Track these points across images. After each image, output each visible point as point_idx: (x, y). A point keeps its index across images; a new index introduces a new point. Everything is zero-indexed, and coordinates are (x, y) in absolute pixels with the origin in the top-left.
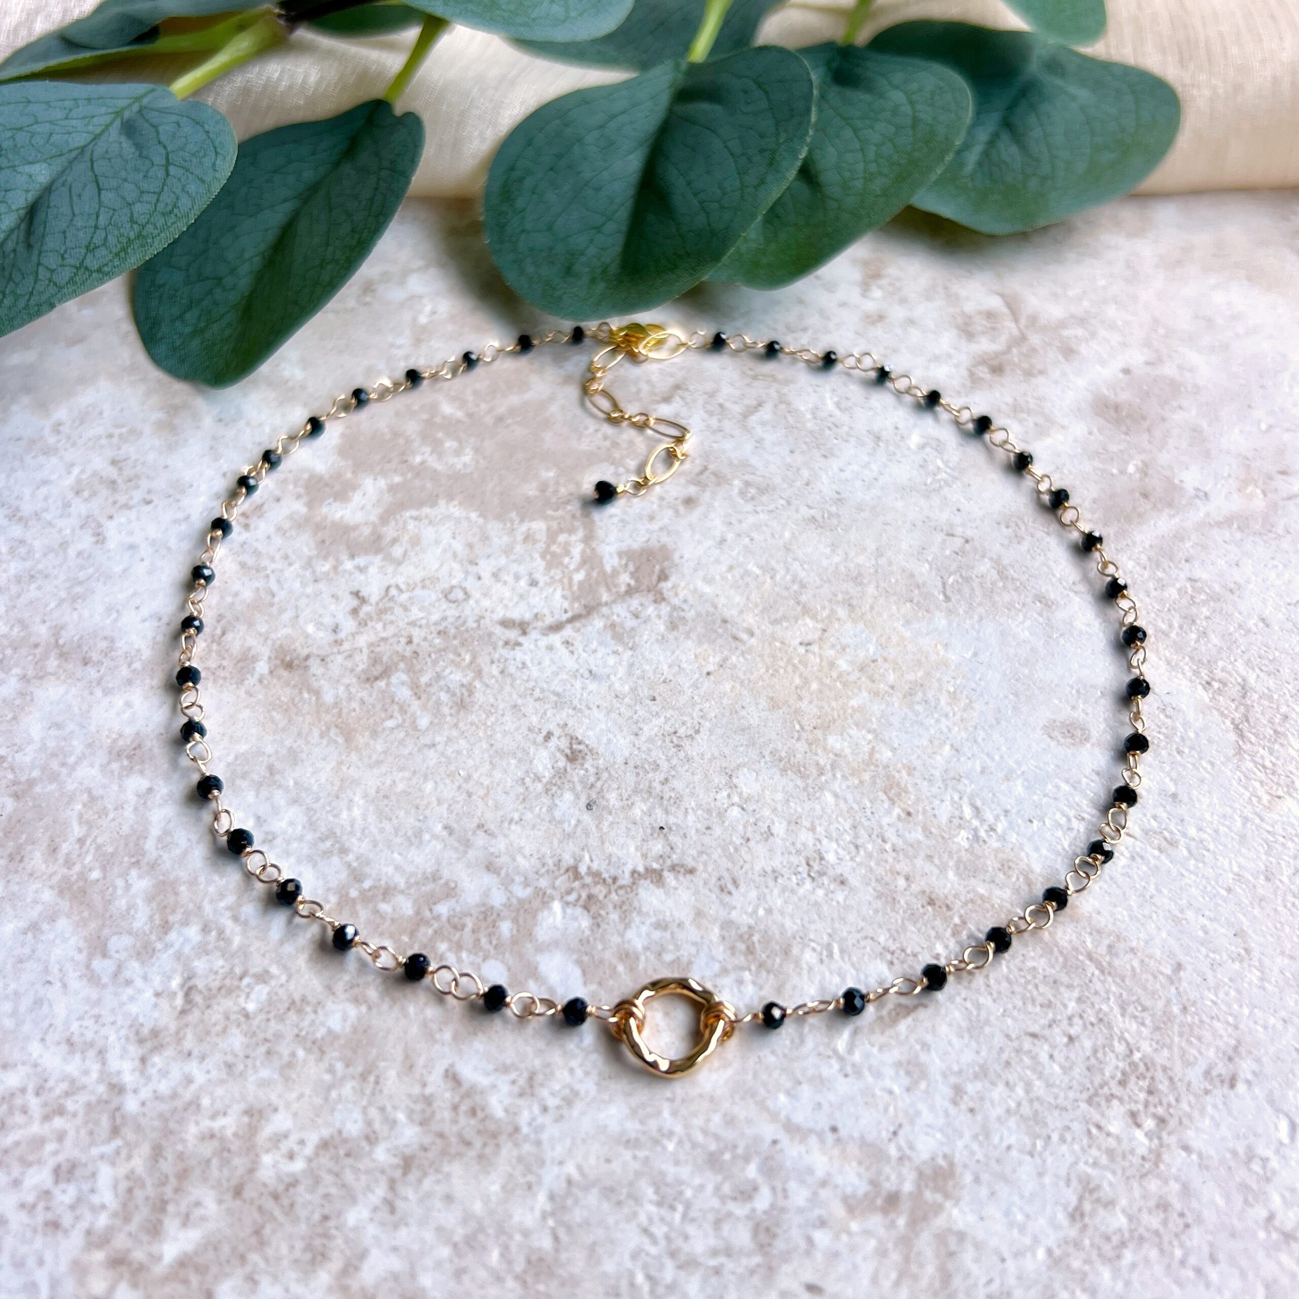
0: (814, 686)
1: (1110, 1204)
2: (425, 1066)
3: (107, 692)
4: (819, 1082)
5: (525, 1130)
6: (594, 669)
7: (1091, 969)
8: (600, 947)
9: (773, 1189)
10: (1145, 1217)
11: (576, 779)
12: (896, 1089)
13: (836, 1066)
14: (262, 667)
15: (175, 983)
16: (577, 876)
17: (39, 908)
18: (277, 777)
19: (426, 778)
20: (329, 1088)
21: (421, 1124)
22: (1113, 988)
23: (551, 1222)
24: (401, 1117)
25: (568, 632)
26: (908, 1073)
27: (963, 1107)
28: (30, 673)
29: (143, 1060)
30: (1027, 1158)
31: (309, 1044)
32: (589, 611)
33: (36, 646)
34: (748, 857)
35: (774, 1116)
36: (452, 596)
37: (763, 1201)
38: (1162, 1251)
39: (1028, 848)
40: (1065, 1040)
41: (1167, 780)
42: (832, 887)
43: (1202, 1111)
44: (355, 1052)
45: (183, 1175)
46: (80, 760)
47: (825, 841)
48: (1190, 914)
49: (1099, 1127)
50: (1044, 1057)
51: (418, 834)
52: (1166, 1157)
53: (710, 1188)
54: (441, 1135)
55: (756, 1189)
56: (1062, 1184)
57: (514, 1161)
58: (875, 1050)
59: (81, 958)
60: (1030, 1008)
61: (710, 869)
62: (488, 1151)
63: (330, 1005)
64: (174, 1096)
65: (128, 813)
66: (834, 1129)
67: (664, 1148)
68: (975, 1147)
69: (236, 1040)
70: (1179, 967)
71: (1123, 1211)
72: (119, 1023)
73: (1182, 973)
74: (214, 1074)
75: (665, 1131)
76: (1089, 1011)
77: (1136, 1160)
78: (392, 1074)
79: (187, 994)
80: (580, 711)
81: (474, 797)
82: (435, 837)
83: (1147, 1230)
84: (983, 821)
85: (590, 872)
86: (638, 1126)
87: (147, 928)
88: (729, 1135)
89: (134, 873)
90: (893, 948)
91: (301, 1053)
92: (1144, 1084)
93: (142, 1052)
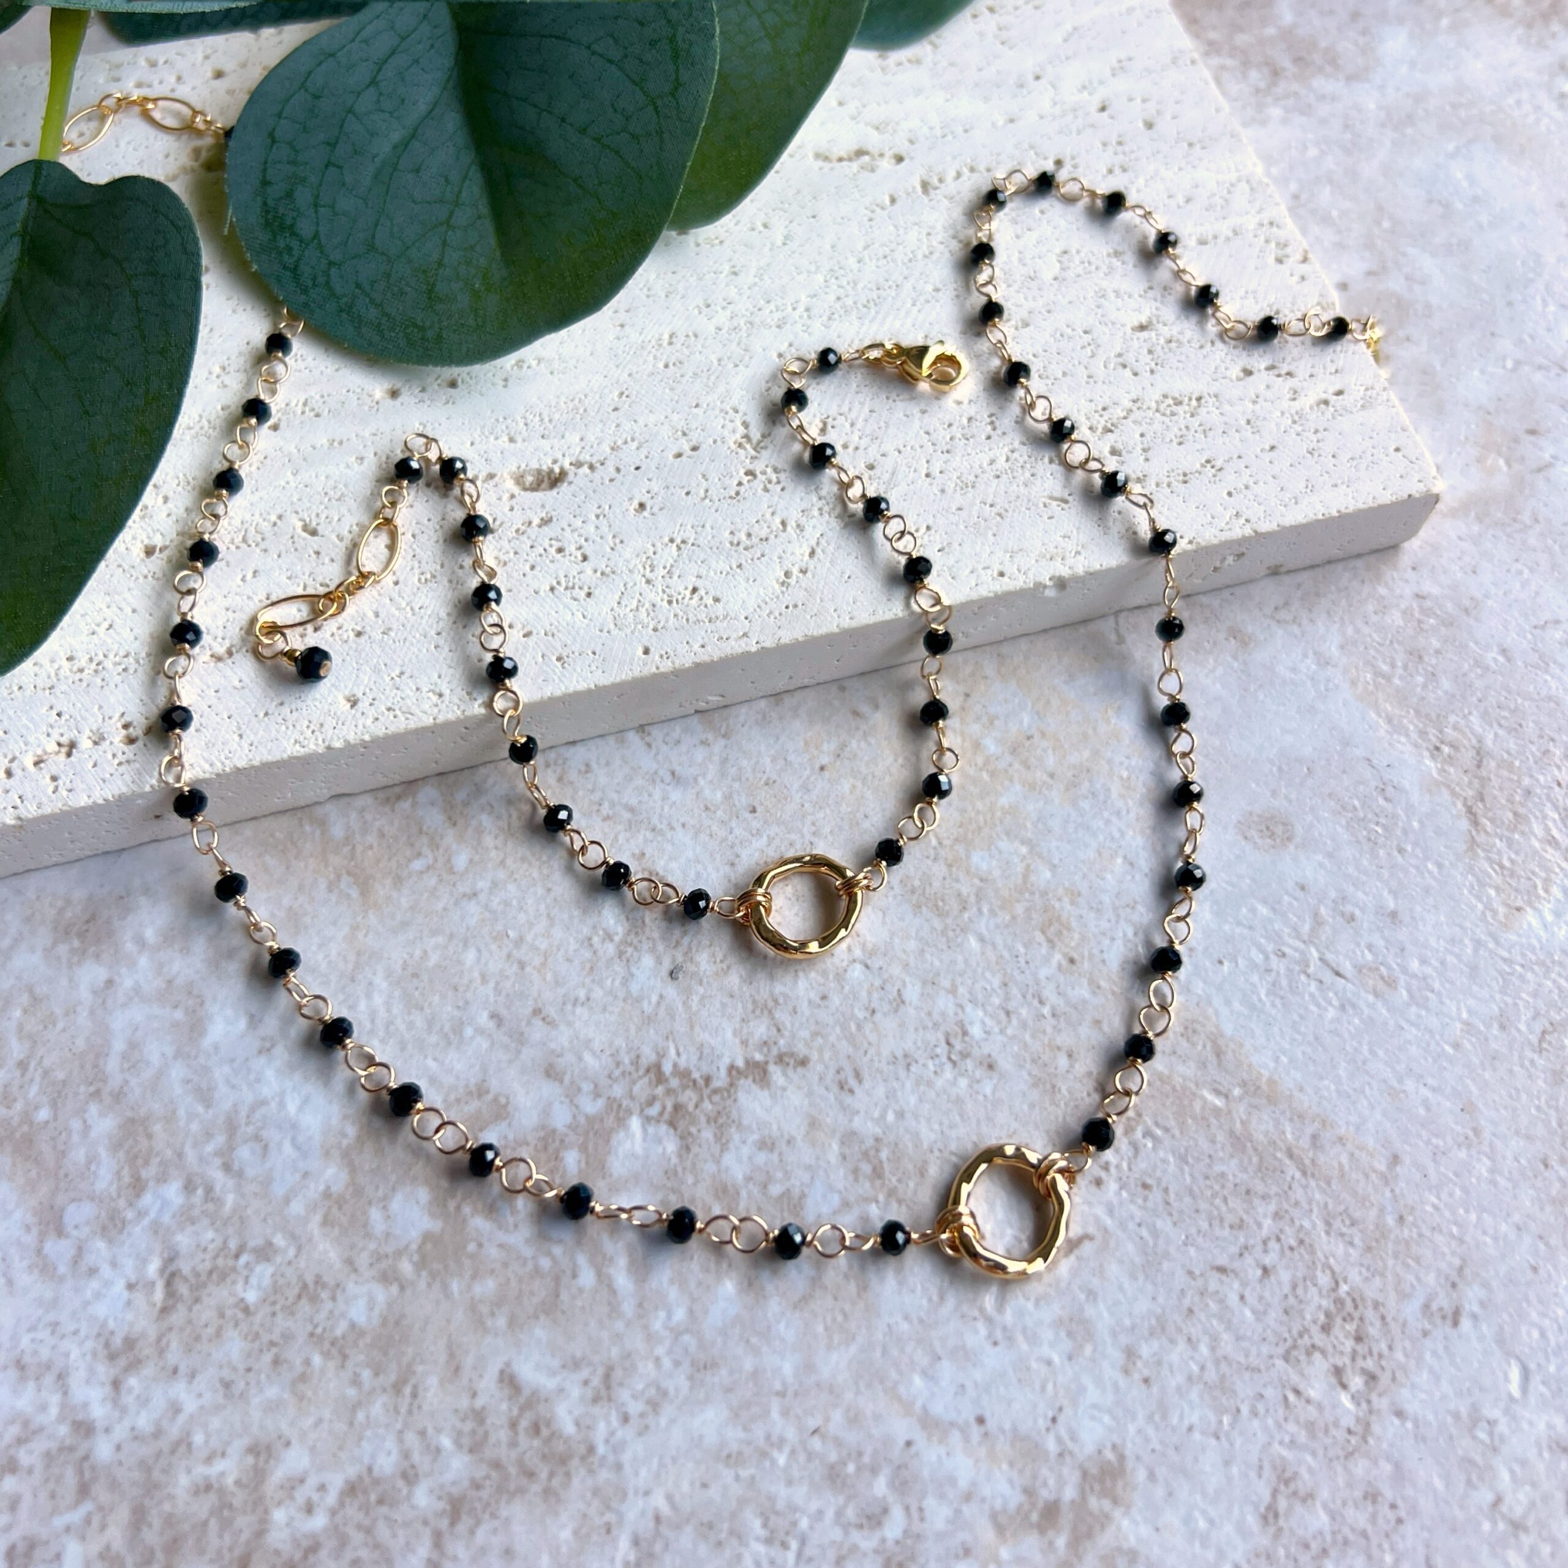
2: (475, 1368)
4: (964, 1355)
5: (601, 1449)
7: (1292, 1169)
9: (907, 1509)
10: (1350, 1513)
13: (983, 1330)
15: (153, 1268)
20: (356, 1406)
21: (471, 1451)
22: (1318, 1196)
24: (446, 1442)
26: (1070, 1334)
27: (1137, 1376)
29: (116, 1384)
30: (1213, 1442)
31: (327, 1345)
34: (873, 1037)
35: (907, 1408)
37: (894, 1528)
40: (1259, 1272)
42: (978, 1074)
44: (386, 1354)
48: (1410, 1084)
49: (1297, 1392)
50: (1233, 1299)
51: (458, 1028)
52: (1376, 1428)
53: (830, 1514)
54: (497, 1465)
55: (885, 1511)
56: (1253, 1474)
57: (589, 1495)
58: (1030, 1305)
60: (1218, 1231)
61: (827, 1056)
62: (555, 1482)
63: (351, 1287)
64: (158, 1434)
66: (981, 1420)
67: (774, 1462)
68: (1150, 1431)
69: (234, 1347)
70: (1395, 1159)
71: (1325, 1506)
72: (83, 1333)
73: (1398, 1169)
75: (774, 1438)
76: (1288, 1230)
78: (433, 1381)
79: (169, 1284)
80: (661, 833)
82: (479, 1031)
83: (1353, 1529)
86: (741, 1435)
88: (851, 1437)
91: (317, 1360)
92: (1351, 1327)
93: (113, 1372)
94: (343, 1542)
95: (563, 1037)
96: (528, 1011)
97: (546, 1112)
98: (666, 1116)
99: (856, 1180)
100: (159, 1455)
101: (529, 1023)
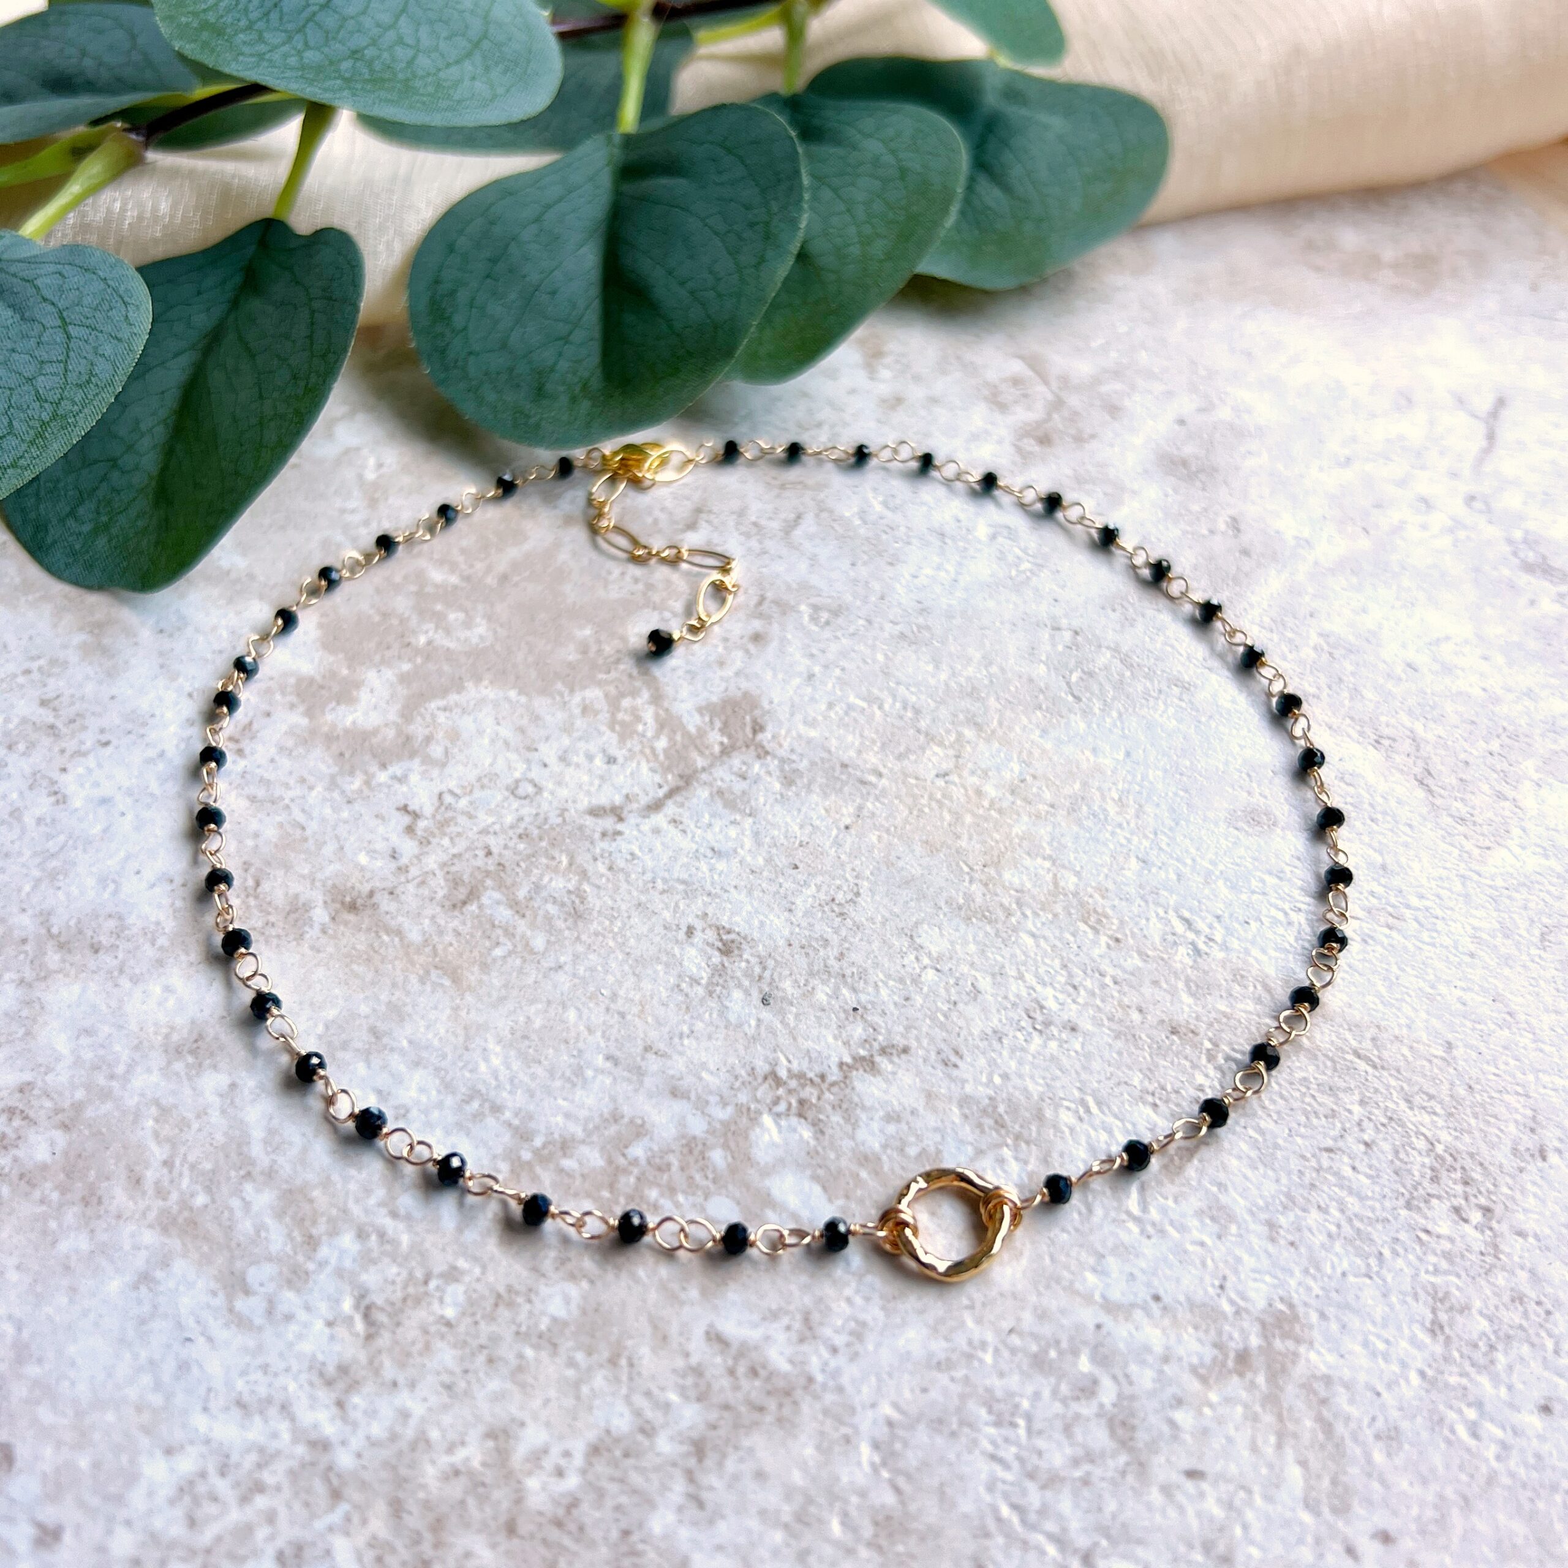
0: (968, 819)
2: (681, 1334)
3: (135, 980)
4: (1123, 1251)
5: (820, 1378)
6: (717, 846)
7: (1362, 1065)
9: (1114, 1378)
10: (1504, 1314)
11: (739, 974)
12: (1208, 1241)
13: (1135, 1229)
14: (320, 915)
15: (347, 1305)
16: (778, 1082)
17: (143, 1254)
18: (385, 1040)
19: (564, 1007)
20: (577, 1385)
21: (699, 1399)
22: (1393, 1082)
23: (885, 1474)
24: (673, 1397)
25: (671, 809)
26: (1213, 1219)
27: (1282, 1242)
28: (28, 974)
29: (340, 1404)
30: (1367, 1281)
31: (534, 1340)
32: (687, 780)
34: (961, 1022)
35: (1088, 1299)
36: (521, 791)
37: (1108, 1394)
38: (1532, 1345)
39: (1255, 952)
40: (1362, 1147)
41: (1371, 852)
42: (1064, 1036)
43: (1523, 1191)
44: (593, 1336)
45: (438, 1526)
46: (130, 1068)
47: (1039, 988)
48: (1442, 989)
49: (1427, 1232)
50: (1347, 1171)
51: (579, 1071)
52: (1504, 1247)
53: (1046, 1393)
54: (727, 1407)
55: (1095, 1382)
56: (1410, 1300)
57: (820, 1417)
58: (1170, 1203)
59: (220, 1301)
60: (1315, 1121)
61: (925, 1042)
62: (786, 1411)
63: (544, 1290)
64: (394, 1437)
65: (215, 1117)
66: (1157, 1298)
67: (982, 1361)
68: (1311, 1283)
69: (446, 1356)
70: (1449, 1046)
71: (1481, 1313)
72: (295, 1368)
73: (1455, 1052)
74: (433, 1400)
75: (976, 1343)
76: (1376, 1112)
77: (1476, 1258)
78: (645, 1351)
79: (366, 1316)
80: (717, 896)
81: (629, 1017)
82: (598, 1071)
83: (1511, 1326)
84: (1197, 932)
85: (791, 1074)
86: (944, 1344)
87: (288, 1249)
88: (1046, 1330)
89: (248, 1188)
90: (1151, 1088)
91: (529, 1353)
92: (1458, 1175)
93: (333, 1396)
94: (601, 1494)
95: (678, 1065)
96: (640, 1049)
97: (682, 1123)
98: (794, 1110)
99: (983, 1132)
100: (400, 1454)
101: (643, 1059)
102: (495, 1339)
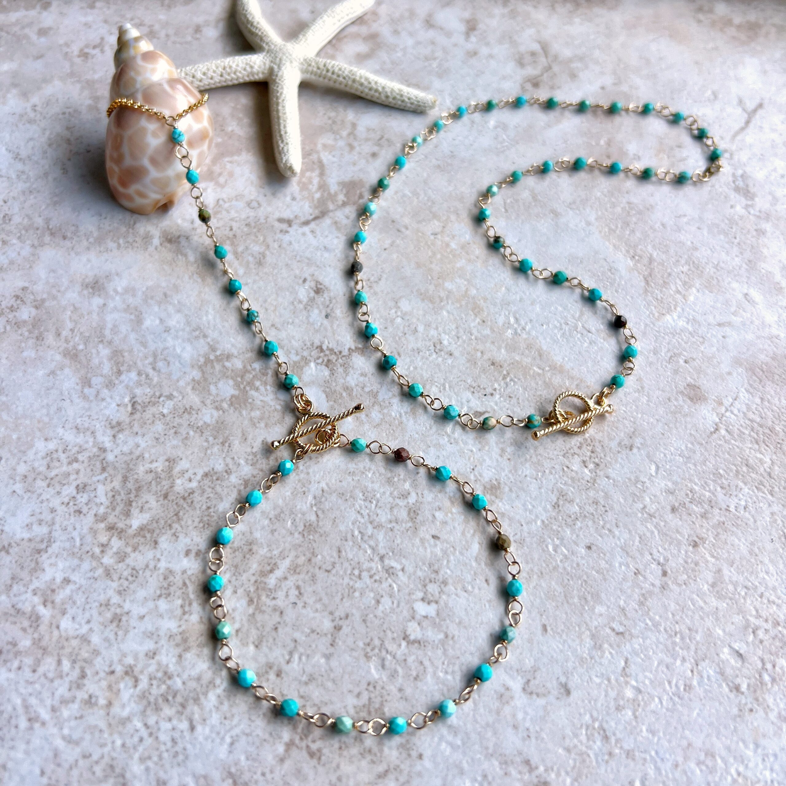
0: (439, 256)
1: (571, 501)
3: (77, 254)
6: (327, 246)
8: (334, 384)
11: (319, 303)
12: (474, 450)
14: (156, 241)
16: (322, 350)
17: (54, 363)
18: (169, 299)
23: (315, 509)
25: (313, 225)
28: (36, 243)
32: (323, 214)
33: (38, 229)
36: (252, 205)
38: (594, 522)
39: (541, 338)
43: (616, 461)
45: (139, 489)
46: (67, 289)
47: (443, 335)
59: (79, 387)
65: (95, 316)
77: (584, 482)
81: (268, 311)
84: (519, 325)
85: (328, 347)
87: (110, 373)
89: (101, 346)
90: (474, 385)
102: (180, 425)
